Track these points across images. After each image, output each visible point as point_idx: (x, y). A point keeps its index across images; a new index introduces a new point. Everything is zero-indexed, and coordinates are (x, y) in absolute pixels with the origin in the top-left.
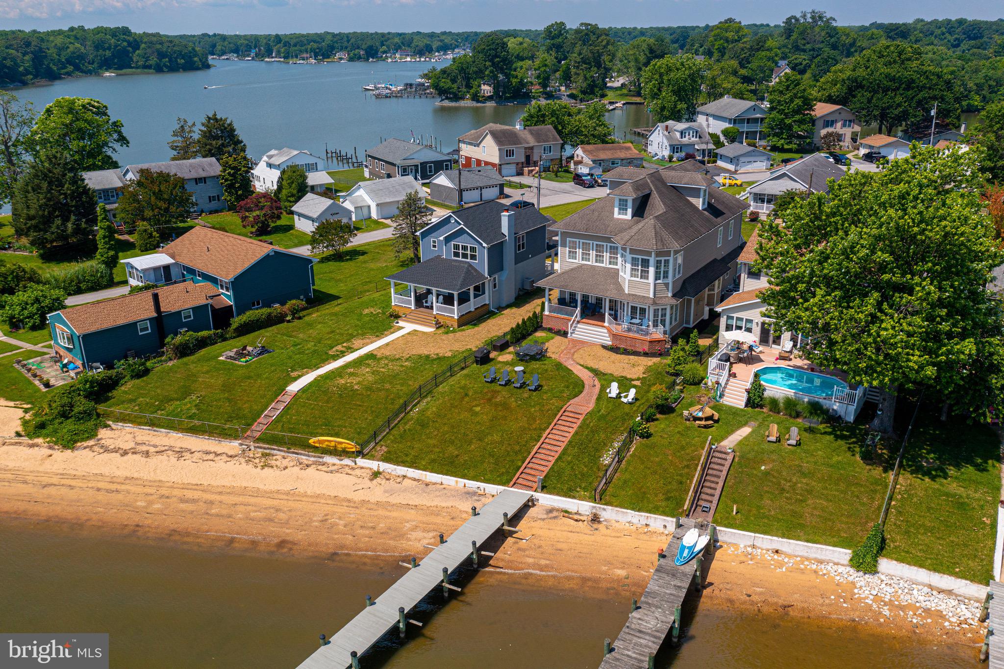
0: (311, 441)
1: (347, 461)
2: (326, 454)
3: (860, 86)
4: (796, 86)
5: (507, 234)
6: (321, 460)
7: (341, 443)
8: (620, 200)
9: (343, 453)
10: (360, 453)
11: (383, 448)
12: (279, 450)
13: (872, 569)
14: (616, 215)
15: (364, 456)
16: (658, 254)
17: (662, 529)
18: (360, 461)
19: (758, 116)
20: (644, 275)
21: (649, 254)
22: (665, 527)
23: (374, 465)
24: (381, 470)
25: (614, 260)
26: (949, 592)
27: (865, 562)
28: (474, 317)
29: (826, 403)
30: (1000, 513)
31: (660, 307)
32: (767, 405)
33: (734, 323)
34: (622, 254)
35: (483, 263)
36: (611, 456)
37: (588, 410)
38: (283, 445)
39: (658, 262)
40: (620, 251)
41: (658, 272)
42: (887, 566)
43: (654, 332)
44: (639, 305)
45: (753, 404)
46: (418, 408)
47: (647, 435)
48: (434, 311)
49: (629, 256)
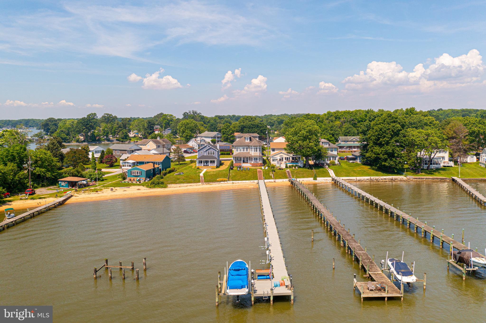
0: (217, 180)
1: (226, 182)
2: (221, 182)
3: (245, 127)
4: (229, 127)
8: (247, 138)
9: (224, 181)
11: (231, 179)
14: (246, 141)
15: (228, 181)
17: (285, 181)
19: (219, 136)
20: (257, 151)
21: (257, 146)
23: (232, 182)
25: (247, 150)
26: (327, 180)
27: (315, 179)
28: (217, 167)
29: (298, 165)
30: (329, 171)
31: (260, 157)
32: (288, 167)
33: (274, 159)
34: (251, 148)
35: (216, 155)
36: (271, 174)
37: (262, 170)
38: (211, 182)
39: (259, 148)
40: (250, 147)
41: (259, 150)
42: (318, 178)
43: (260, 163)
44: (256, 157)
45: (286, 167)
46: (230, 174)
47: (275, 171)
48: (209, 166)
49: (253, 148)
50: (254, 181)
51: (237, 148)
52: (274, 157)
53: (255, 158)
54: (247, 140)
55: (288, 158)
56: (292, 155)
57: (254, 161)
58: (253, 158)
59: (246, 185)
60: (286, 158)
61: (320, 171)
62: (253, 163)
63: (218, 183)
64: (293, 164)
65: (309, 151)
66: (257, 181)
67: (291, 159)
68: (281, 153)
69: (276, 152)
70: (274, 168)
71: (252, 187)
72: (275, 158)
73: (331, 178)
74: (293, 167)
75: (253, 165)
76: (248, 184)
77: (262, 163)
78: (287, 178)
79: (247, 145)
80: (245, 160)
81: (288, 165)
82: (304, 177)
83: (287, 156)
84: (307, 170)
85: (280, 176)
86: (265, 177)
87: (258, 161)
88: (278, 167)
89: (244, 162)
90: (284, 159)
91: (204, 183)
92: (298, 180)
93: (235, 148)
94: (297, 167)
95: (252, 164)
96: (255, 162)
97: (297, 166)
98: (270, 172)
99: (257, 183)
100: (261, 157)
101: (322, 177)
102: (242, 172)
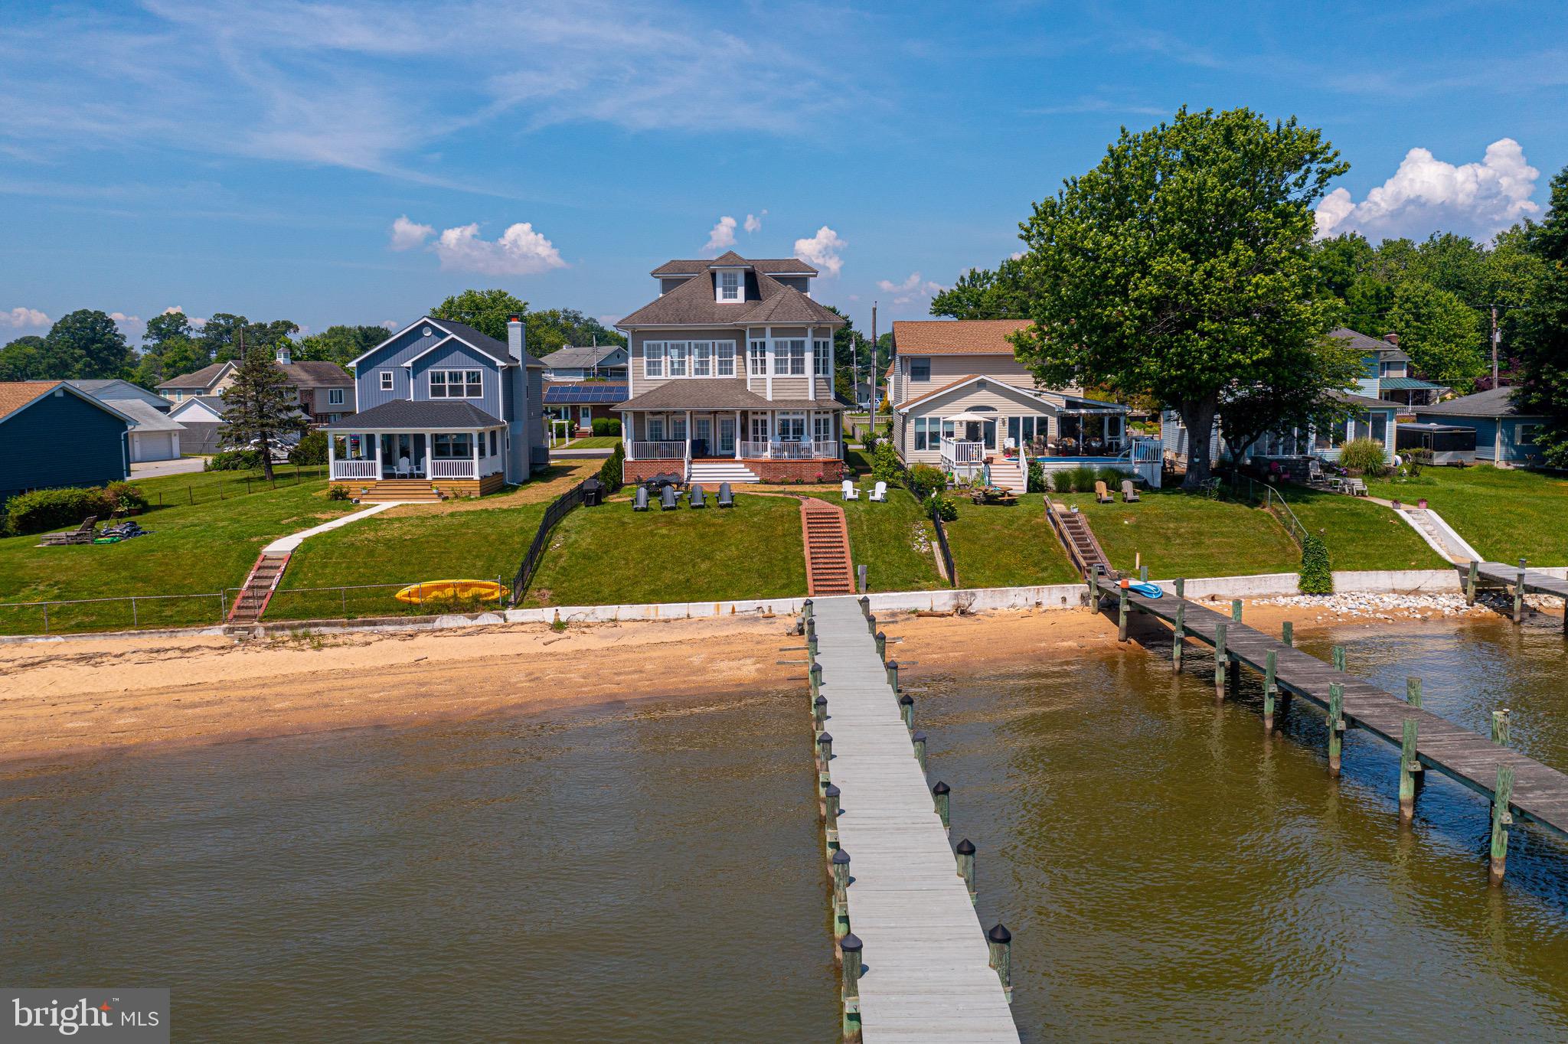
0: (401, 594)
1: (487, 618)
2: (439, 612)
5: (519, 358)
6: (429, 627)
7: (468, 586)
8: (724, 276)
9: (474, 606)
10: (506, 604)
11: (544, 591)
12: (328, 625)
13: (1328, 591)
14: (720, 299)
15: (517, 605)
16: (816, 333)
17: (1060, 606)
18: (514, 615)
20: (798, 367)
21: (802, 331)
22: (1064, 599)
23: (548, 614)
24: (563, 619)
25: (726, 366)
26: (1416, 592)
27: (1316, 583)
28: (493, 486)
29: (1124, 467)
30: (1402, 513)
31: (822, 417)
32: (1051, 485)
33: (927, 429)
34: (754, 345)
35: (493, 399)
36: (924, 543)
37: (840, 509)
38: (335, 613)
39: (816, 345)
40: (749, 341)
41: (816, 362)
42: (1342, 580)
43: (818, 456)
44: (791, 417)
45: (1035, 486)
46: (557, 543)
47: (951, 516)
48: (429, 477)
49: (770, 341)
50: (765, 603)
51: (654, 352)
52: (927, 416)
53: (785, 425)
54: (730, 292)
55: (1028, 421)
56: (1056, 400)
57: (778, 444)
58: (768, 418)
59: (685, 650)
60: (1013, 422)
61: (1328, 512)
62: (768, 455)
63: (409, 628)
64: (1086, 465)
65: (1242, 345)
66: (798, 602)
67: (1053, 429)
68: (982, 385)
69: (939, 382)
70: (940, 489)
71: (748, 671)
72: (935, 421)
73: (1453, 579)
74: (1101, 487)
75: (770, 473)
76: (707, 634)
77: (833, 457)
78: (1066, 579)
79: (727, 325)
80: (715, 439)
81: (1051, 468)
82: (1216, 570)
83: (1022, 412)
84: (1213, 504)
85: (1006, 558)
86: (872, 569)
87: (808, 441)
88: (964, 485)
89: (701, 451)
90: (1001, 431)
91: (260, 632)
92: (1197, 590)
93: (638, 353)
94: (1127, 486)
95: (765, 464)
96: (781, 450)
97: (1121, 475)
98: (914, 520)
99: (793, 622)
100: (831, 417)
101: (1369, 563)
102: (670, 522)
